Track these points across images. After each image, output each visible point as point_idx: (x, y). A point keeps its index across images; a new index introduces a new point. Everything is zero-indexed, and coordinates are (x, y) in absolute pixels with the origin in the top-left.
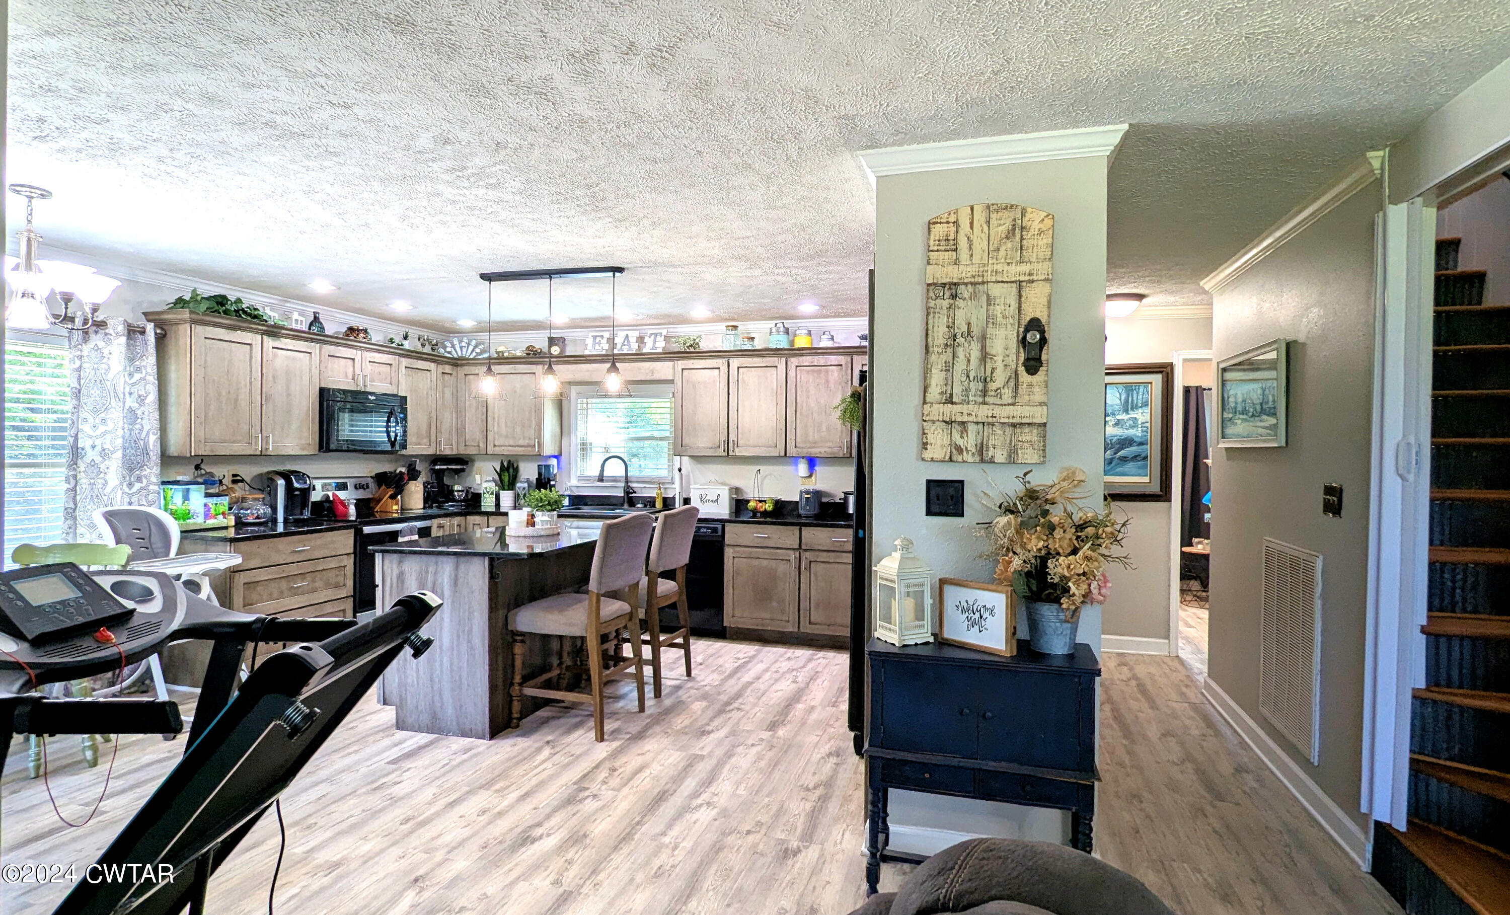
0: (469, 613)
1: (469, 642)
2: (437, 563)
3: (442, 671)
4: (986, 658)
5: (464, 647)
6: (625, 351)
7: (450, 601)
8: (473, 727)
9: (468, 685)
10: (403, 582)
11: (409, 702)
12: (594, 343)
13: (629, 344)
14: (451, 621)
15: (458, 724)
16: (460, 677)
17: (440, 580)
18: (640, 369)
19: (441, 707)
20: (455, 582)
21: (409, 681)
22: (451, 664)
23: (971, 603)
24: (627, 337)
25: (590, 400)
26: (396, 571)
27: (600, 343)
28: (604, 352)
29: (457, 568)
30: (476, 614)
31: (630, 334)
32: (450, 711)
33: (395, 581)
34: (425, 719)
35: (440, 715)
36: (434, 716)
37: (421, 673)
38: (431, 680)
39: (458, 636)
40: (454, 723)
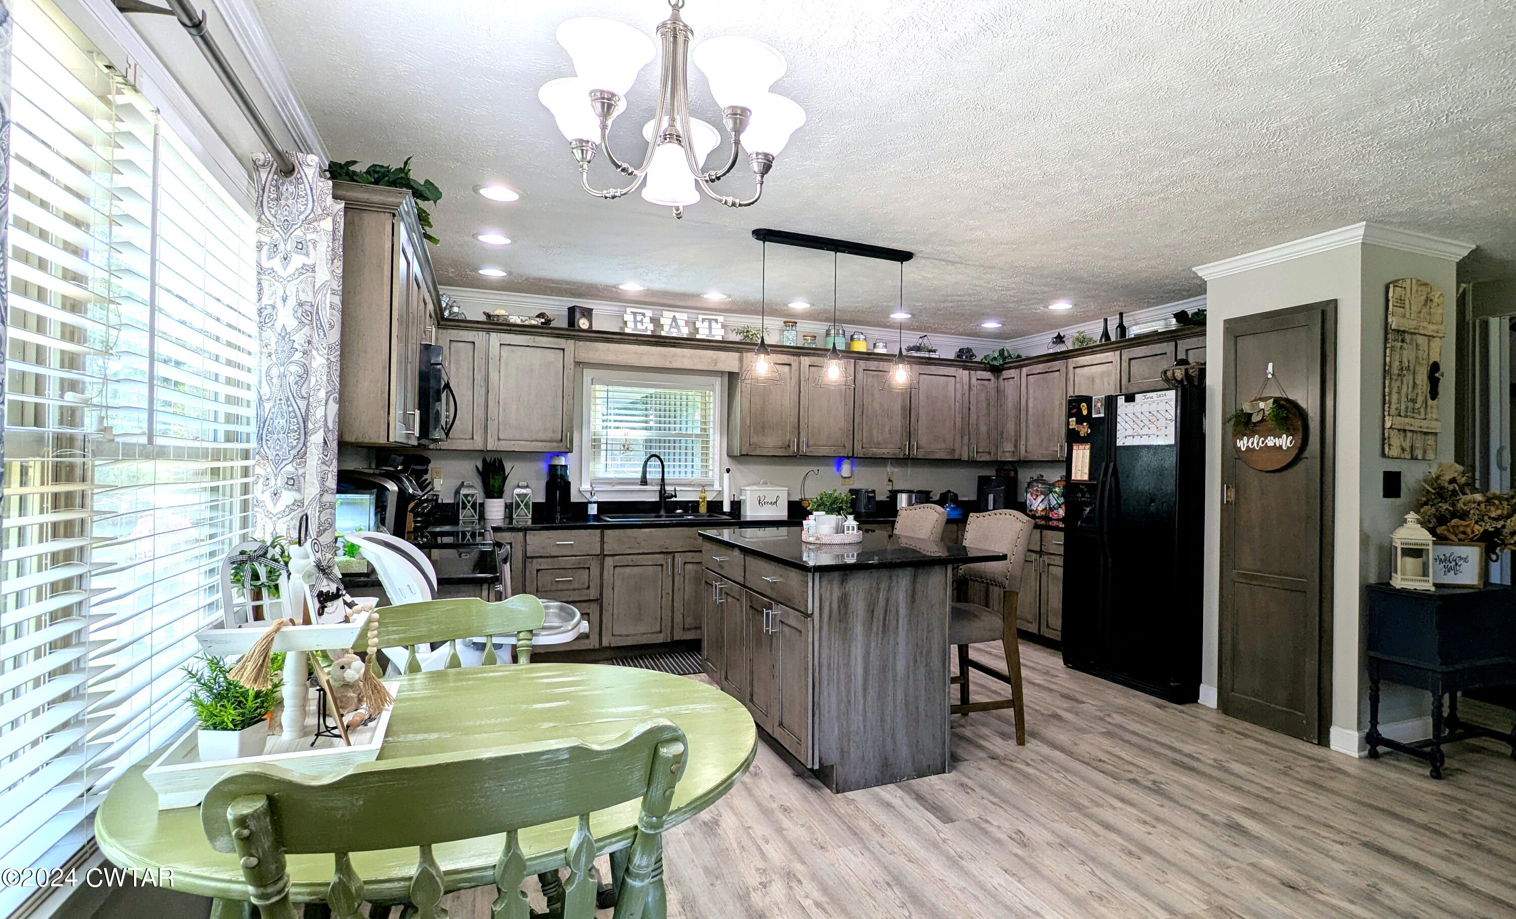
0: (928, 631)
1: (927, 665)
2: (891, 578)
3: (895, 707)
4: (1459, 591)
5: (922, 670)
6: (675, 335)
7: (906, 620)
8: (931, 762)
9: (926, 715)
10: (846, 606)
11: (852, 756)
12: (635, 321)
13: (677, 327)
14: (907, 644)
15: (913, 763)
16: (917, 708)
17: (894, 597)
18: (700, 357)
19: (894, 750)
20: (913, 598)
21: (853, 727)
22: (906, 695)
23: (1448, 555)
24: (674, 319)
25: (610, 388)
26: (837, 593)
27: (641, 322)
28: (649, 333)
29: (914, 581)
30: (935, 631)
31: (678, 315)
32: (904, 751)
33: (835, 606)
34: (873, 771)
35: (891, 760)
36: (885, 764)
37: (869, 714)
38: (883, 720)
39: (915, 661)
40: (910, 764)
